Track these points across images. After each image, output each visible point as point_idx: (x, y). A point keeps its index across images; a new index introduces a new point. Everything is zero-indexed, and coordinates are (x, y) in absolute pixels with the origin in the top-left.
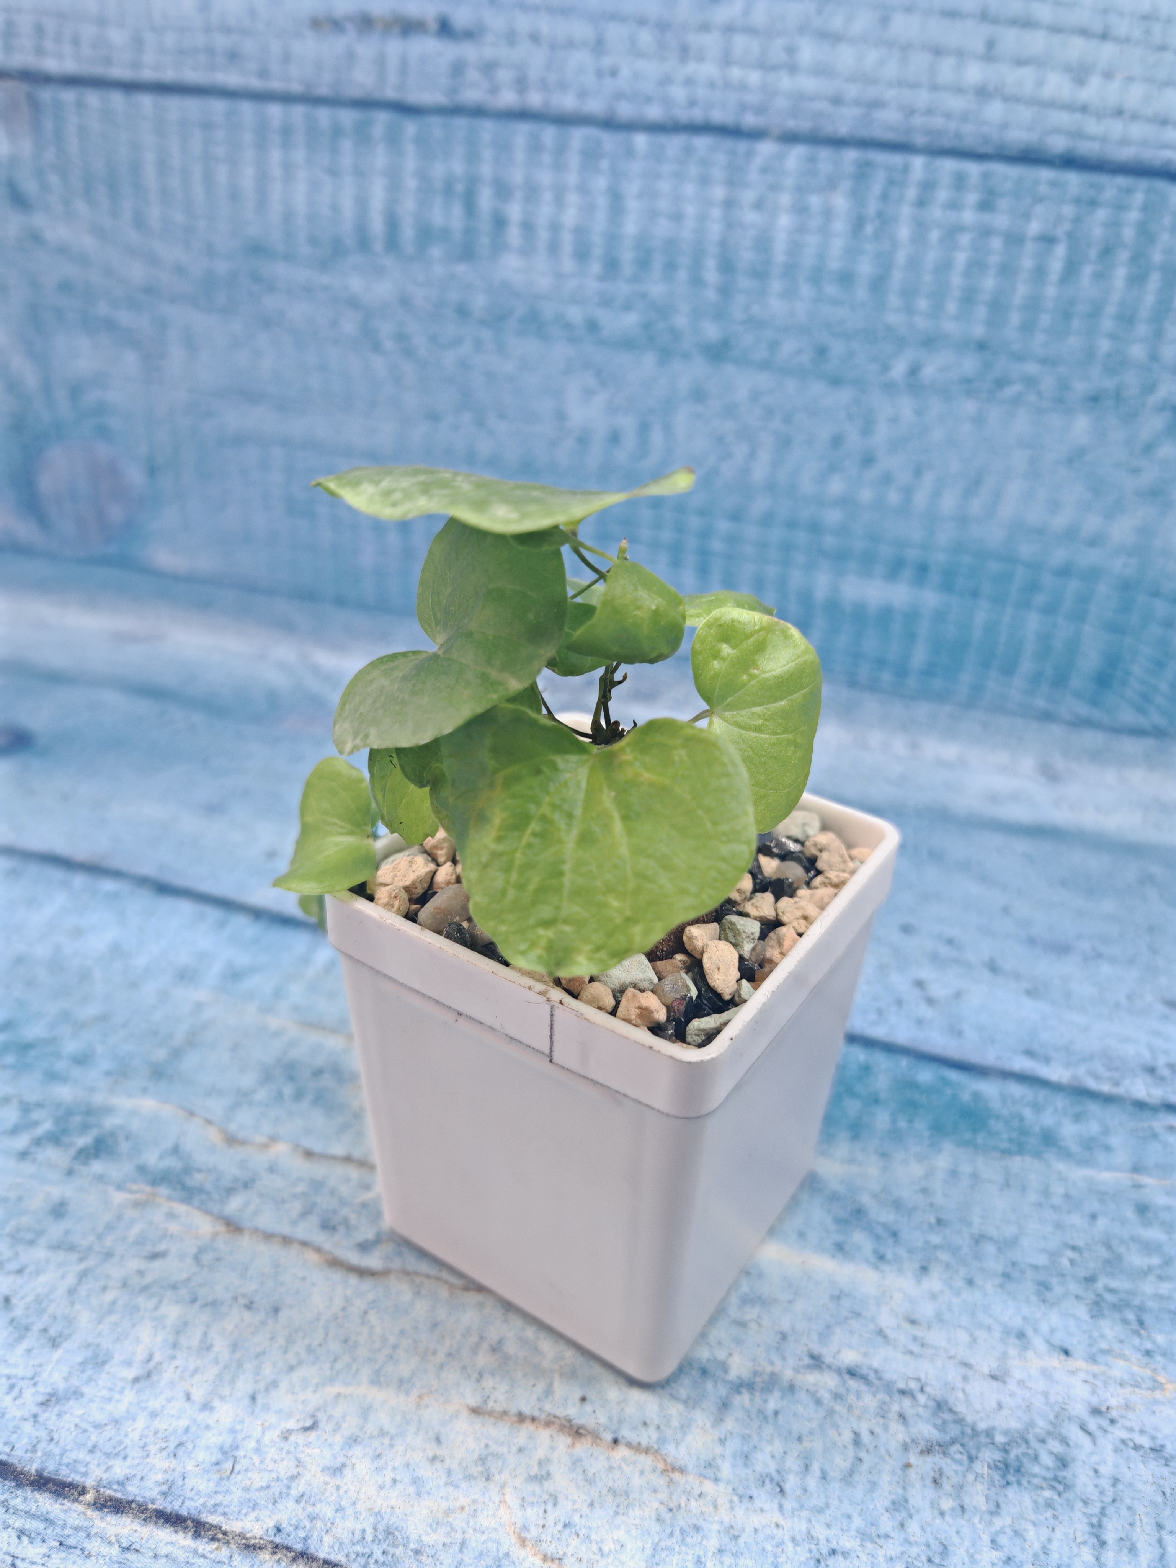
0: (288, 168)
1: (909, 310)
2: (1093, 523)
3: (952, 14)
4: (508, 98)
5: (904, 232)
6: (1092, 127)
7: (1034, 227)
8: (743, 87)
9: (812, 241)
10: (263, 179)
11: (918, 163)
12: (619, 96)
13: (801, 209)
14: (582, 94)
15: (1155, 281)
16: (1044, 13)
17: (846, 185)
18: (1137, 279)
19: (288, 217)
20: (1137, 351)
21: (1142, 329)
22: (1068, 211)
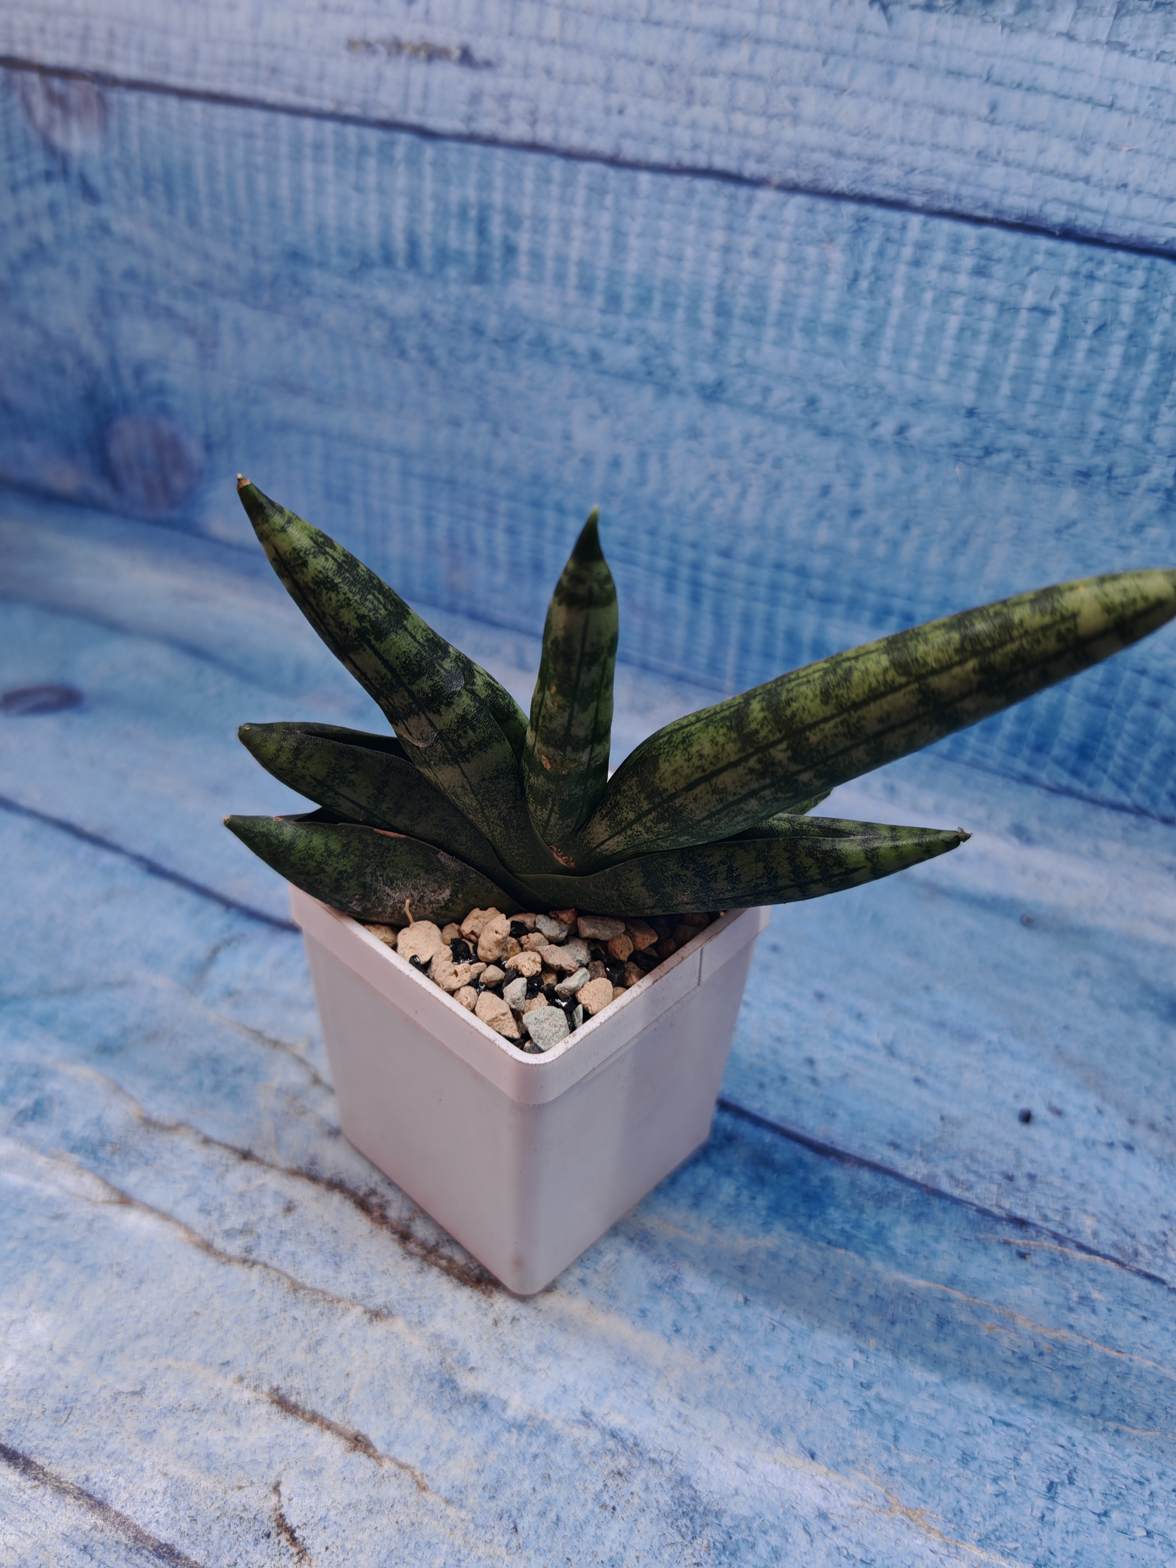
0: (319, 181)
1: (900, 369)
3: (957, 74)
4: (519, 131)
6: (1095, 199)
7: (1029, 298)
8: (746, 134)
9: (807, 291)
10: (298, 190)
11: (915, 223)
12: (625, 134)
13: (796, 260)
14: (590, 131)
15: (1151, 363)
16: (1049, 79)
17: (843, 239)
18: (1133, 360)
19: (320, 228)
20: (1130, 432)
21: (1136, 411)
22: (1065, 283)
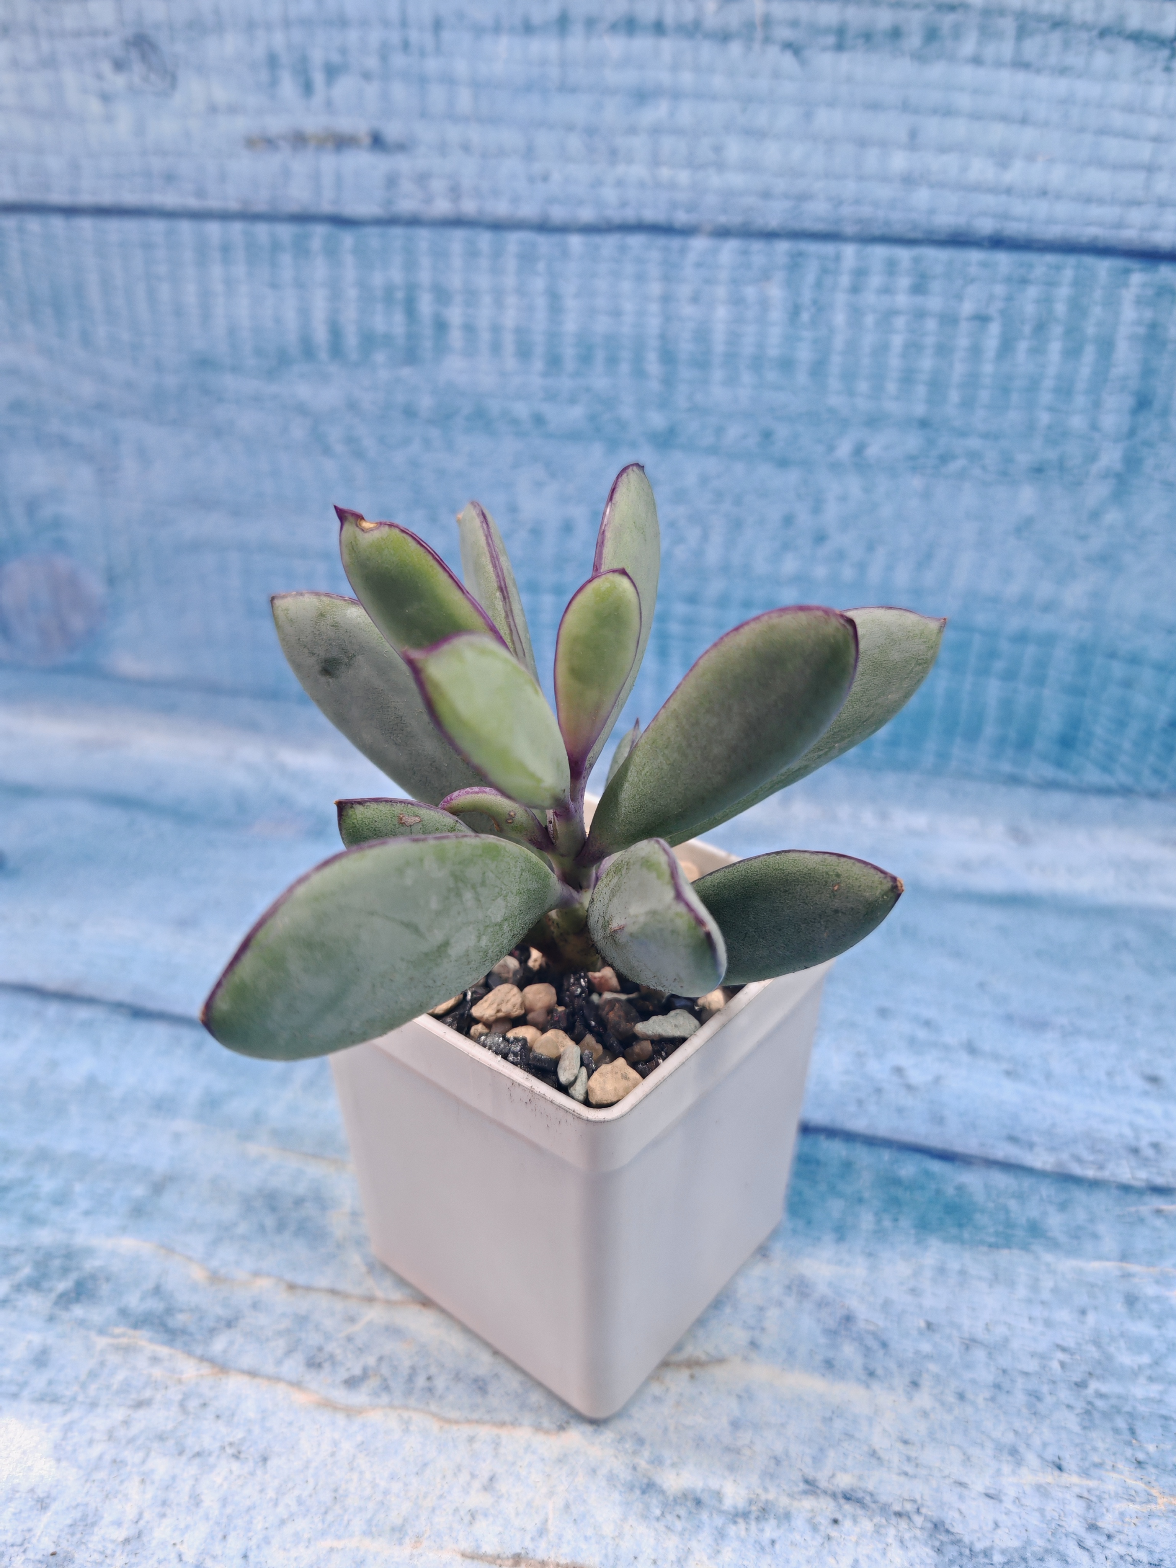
0: (229, 283)
1: (851, 392)
2: (1045, 590)
3: (874, 106)
4: (442, 207)
5: (840, 318)
6: (1019, 208)
7: (967, 308)
8: (672, 186)
9: (750, 330)
10: (205, 295)
11: (849, 251)
12: (551, 200)
13: (737, 301)
14: (515, 200)
15: (1089, 354)
16: (964, 101)
17: (779, 276)
18: (1073, 353)
19: (232, 331)
20: (1077, 422)
21: (1080, 401)
22: (1000, 290)
